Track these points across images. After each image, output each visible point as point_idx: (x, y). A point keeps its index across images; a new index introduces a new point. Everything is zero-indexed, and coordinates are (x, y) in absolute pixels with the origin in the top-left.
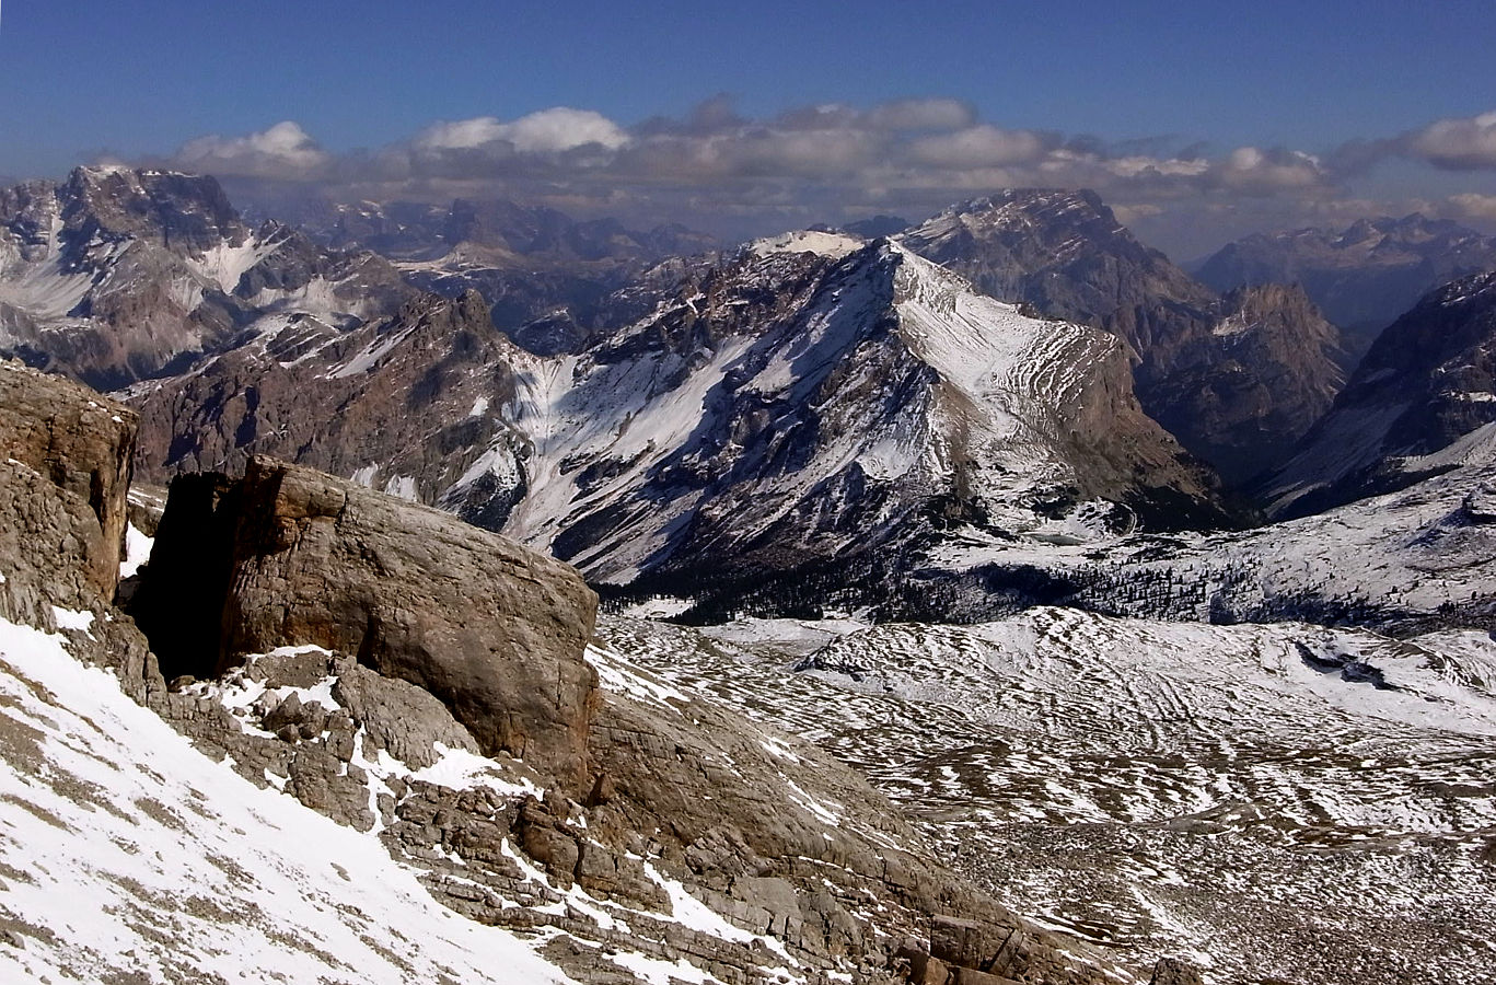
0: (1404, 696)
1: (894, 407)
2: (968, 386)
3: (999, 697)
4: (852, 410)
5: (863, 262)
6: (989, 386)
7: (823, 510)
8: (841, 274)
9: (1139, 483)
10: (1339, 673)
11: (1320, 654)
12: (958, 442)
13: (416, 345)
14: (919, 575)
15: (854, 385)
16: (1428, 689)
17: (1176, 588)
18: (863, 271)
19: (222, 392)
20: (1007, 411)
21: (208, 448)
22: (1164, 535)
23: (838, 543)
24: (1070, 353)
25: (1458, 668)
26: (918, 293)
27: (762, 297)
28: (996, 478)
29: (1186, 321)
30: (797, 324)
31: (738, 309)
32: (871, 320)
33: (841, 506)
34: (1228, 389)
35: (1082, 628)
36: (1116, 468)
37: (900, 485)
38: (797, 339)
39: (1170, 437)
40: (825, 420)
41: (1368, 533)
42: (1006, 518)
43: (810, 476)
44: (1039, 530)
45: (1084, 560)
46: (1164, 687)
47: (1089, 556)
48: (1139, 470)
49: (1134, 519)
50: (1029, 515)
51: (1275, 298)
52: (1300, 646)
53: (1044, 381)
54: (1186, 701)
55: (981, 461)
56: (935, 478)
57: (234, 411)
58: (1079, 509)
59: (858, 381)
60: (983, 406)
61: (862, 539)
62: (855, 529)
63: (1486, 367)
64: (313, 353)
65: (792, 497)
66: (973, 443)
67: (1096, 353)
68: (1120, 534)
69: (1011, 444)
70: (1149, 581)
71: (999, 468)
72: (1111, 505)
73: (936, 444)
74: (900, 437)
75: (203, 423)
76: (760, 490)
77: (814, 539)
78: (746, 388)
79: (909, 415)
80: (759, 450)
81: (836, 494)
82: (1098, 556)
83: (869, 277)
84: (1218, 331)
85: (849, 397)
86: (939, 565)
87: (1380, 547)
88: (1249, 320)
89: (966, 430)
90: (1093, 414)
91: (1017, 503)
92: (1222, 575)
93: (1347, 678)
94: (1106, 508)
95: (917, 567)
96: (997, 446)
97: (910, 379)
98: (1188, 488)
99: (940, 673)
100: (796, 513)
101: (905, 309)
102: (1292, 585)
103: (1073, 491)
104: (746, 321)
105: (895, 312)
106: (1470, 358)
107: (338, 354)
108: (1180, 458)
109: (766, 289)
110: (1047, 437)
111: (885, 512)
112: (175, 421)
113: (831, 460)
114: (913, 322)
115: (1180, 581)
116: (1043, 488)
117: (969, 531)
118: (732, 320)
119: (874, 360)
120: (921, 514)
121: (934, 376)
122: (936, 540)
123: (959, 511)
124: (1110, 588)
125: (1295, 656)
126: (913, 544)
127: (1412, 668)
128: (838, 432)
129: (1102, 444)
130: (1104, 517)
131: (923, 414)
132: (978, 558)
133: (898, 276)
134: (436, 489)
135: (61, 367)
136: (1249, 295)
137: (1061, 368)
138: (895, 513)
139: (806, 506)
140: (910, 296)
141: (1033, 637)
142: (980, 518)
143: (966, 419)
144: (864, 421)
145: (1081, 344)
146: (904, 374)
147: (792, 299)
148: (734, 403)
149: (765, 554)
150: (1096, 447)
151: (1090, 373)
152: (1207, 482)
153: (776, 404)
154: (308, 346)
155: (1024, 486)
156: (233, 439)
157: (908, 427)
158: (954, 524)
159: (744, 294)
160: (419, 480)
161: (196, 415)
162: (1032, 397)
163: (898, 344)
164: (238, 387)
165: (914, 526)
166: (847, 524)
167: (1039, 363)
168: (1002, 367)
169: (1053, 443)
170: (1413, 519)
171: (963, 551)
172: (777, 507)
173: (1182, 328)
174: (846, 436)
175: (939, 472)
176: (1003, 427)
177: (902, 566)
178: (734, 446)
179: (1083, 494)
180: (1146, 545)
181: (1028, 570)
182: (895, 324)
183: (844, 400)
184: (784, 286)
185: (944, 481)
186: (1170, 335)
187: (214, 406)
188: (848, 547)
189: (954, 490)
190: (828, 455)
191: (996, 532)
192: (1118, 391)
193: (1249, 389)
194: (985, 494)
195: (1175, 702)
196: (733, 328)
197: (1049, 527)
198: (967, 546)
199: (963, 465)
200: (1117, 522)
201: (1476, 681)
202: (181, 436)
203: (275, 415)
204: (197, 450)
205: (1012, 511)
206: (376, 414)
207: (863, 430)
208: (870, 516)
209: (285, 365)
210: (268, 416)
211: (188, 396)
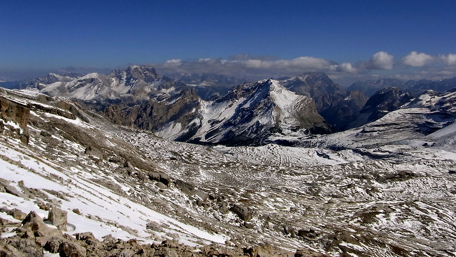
0: (332, 160)
1: (267, 110)
2: (282, 107)
3: (256, 158)
4: (260, 111)
5: (266, 84)
6: (286, 107)
7: (252, 130)
8: (262, 86)
9: (315, 126)
10: (322, 156)
11: (320, 153)
12: (278, 117)
13: (183, 98)
14: (266, 141)
15: (260, 107)
16: (337, 159)
17: (311, 144)
18: (266, 86)
19: (147, 107)
20: (288, 112)
21: (144, 117)
22: (314, 135)
23: (254, 136)
24: (303, 101)
25: (343, 155)
26: (274, 90)
27: (248, 90)
28: (284, 124)
29: (339, 97)
30: (253, 96)
31: (243, 93)
32: (265, 95)
33: (255, 129)
34: (344, 110)
35: (276, 148)
36: (310, 123)
37: (266, 125)
38: (253, 98)
39: (322, 118)
40: (254, 113)
41: (348, 134)
42: (285, 132)
43: (251, 123)
44: (291, 134)
45: (297, 139)
46: (288, 158)
47: (298, 138)
48: (315, 124)
49: (310, 132)
50: (290, 131)
51: (357, 93)
52: (317, 152)
53: (297, 106)
54: (290, 160)
55: (282, 121)
56: (273, 124)
57: (149, 110)
58: (300, 130)
59: (261, 106)
60: (283, 111)
61: (258, 135)
62: (257, 133)
63: (386, 106)
64: (165, 100)
65: (247, 127)
66: (281, 117)
67: (308, 101)
68: (306, 135)
69: (288, 118)
70: (307, 142)
71: (285, 122)
72: (306, 129)
73: (273, 118)
74: (267, 116)
75: (143, 112)
76: (242, 126)
77: (249, 135)
78: (242, 107)
79: (269, 112)
80: (243, 119)
81: (254, 127)
82: (300, 138)
83: (266, 87)
84: (346, 99)
85: (259, 109)
86: (270, 140)
87: (349, 137)
88: (352, 97)
89: (279, 115)
90: (306, 113)
91: (288, 129)
92: (320, 142)
93: (324, 157)
94: (304, 130)
95: (266, 140)
96: (285, 118)
97: (270, 106)
98: (325, 127)
99: (247, 155)
100: (247, 130)
101: (271, 93)
102: (332, 144)
103: (299, 127)
104: (244, 95)
105: (269, 93)
106: (384, 104)
107: (170, 100)
108: (324, 122)
109: (248, 89)
110: (296, 117)
111: (263, 130)
112: (138, 112)
113: (254, 121)
114: (273, 95)
115: (312, 143)
116: (293, 126)
117: (277, 134)
118: (242, 95)
119: (264, 102)
120: (268, 130)
121: (275, 105)
122: (270, 135)
123: (276, 130)
124: (300, 144)
125: (316, 153)
126: (266, 136)
127: (334, 156)
128: (257, 115)
129: (308, 119)
130: (304, 132)
131: (271, 112)
132: (277, 138)
133: (271, 86)
134: (185, 125)
135: (124, 103)
136: (352, 92)
137: (300, 104)
138: (264, 130)
139: (249, 129)
140: (273, 90)
141: (267, 149)
142: (280, 131)
143: (280, 113)
144: (262, 113)
145: (305, 99)
146: (270, 105)
147: (253, 91)
148: (240, 110)
149: (241, 138)
150: (307, 119)
151: (307, 104)
152: (329, 126)
153: (247, 110)
154: (164, 99)
155: (290, 126)
156: (148, 115)
157: (268, 115)
158: (274, 132)
159: (244, 90)
160: (182, 124)
161: (142, 111)
162: (294, 109)
163: (269, 99)
164: (149, 106)
165: (267, 132)
166: (256, 132)
167: (296, 103)
168: (289, 104)
169: (297, 118)
170: (356, 132)
171: (275, 137)
172: (244, 129)
173: (338, 98)
174: (258, 116)
175: (273, 123)
176: (287, 115)
177: (264, 140)
178: (239, 118)
179: (301, 127)
180: (310, 137)
181: (285, 140)
182: (269, 95)
183: (258, 109)
184: (252, 88)
185: (274, 124)
186: (336, 100)
187: (145, 110)
188: (255, 136)
189: (276, 126)
190: (255, 120)
191: (282, 134)
192: (312, 109)
193: (348, 110)
194: (282, 127)
195: (288, 160)
196: (242, 96)
197: (294, 133)
198: (276, 136)
199: (278, 121)
200: (306, 133)
201: (346, 158)
202: (139, 115)
203: (156, 111)
204: (142, 117)
205: (287, 130)
206: (175, 111)
207: (262, 115)
208: (260, 131)
209: (159, 102)
210: (155, 111)
211: (141, 107)
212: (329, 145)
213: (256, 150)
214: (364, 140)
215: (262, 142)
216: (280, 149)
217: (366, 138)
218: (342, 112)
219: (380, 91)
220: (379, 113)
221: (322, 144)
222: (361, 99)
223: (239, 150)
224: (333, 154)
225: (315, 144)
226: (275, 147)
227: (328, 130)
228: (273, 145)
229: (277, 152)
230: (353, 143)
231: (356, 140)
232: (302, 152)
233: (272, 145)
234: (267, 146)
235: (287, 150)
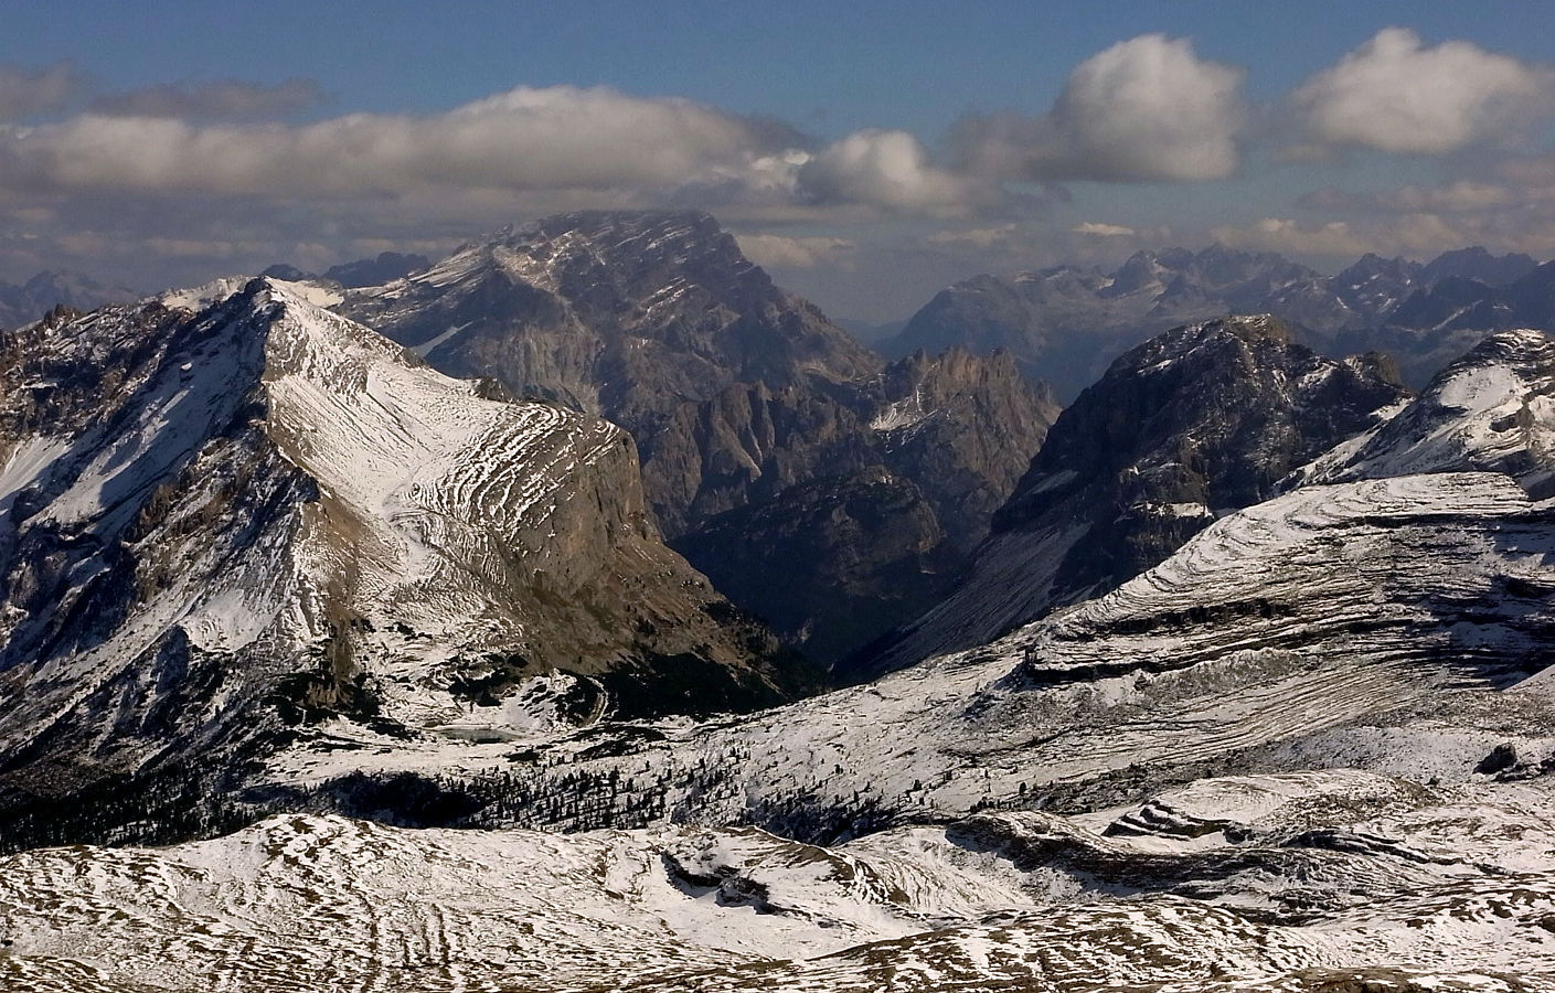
0: (790, 922)
1: (251, 537)
2: (371, 504)
3: (166, 945)
4: (188, 546)
5: (231, 317)
6: (405, 505)
7: (126, 704)
8: (199, 337)
9: (644, 649)
10: (713, 894)
11: (692, 868)
12: (342, 587)
14: (250, 796)
15: (192, 509)
16: (826, 910)
17: (621, 799)
18: (229, 331)
20: (425, 542)
22: (639, 723)
23: (142, 753)
24: (538, 453)
25: (873, 877)
26: (306, 363)
27: (78, 377)
28: (397, 644)
29: (827, 408)
30: (125, 419)
31: (40, 396)
32: (228, 408)
33: (152, 696)
34: (872, 510)
35: (337, 843)
36: (606, 627)
37: (244, 659)
38: (123, 440)
39: (700, 578)
40: (144, 563)
41: (907, 705)
42: (405, 706)
43: (117, 652)
44: (458, 723)
45: (504, 765)
46: (432, 925)
47: (512, 758)
48: (645, 629)
49: (603, 701)
50: (446, 700)
51: (966, 371)
52: (669, 859)
53: (495, 495)
54: (452, 940)
55: (377, 620)
56: (299, 646)
58: (525, 687)
59: (201, 500)
60: (386, 534)
61: (180, 744)
62: (170, 730)
63: (1195, 465)
65: (86, 685)
66: (365, 591)
67: (582, 451)
68: (577, 723)
69: (426, 591)
70: (584, 788)
71: (403, 629)
72: (572, 681)
73: (304, 595)
74: (250, 586)
76: (40, 675)
77: (107, 749)
78: (39, 518)
79: (266, 551)
80: (45, 617)
81: (145, 678)
82: (529, 756)
83: (236, 340)
84: (880, 424)
85: (185, 528)
86: (282, 779)
87: (917, 725)
88: (926, 406)
89: (354, 571)
90: (572, 546)
91: (427, 682)
92: (691, 777)
93: (725, 900)
94: (561, 684)
95: (249, 783)
96: (403, 594)
97: (277, 496)
98: (722, 655)
99: (94, 915)
100: (84, 710)
101: (280, 390)
102: (785, 785)
103: (517, 661)
104: (53, 413)
105: (265, 392)
106: (1174, 451)
108: (715, 611)
109: (85, 363)
110: (486, 580)
111: (219, 701)
113: (145, 628)
114: (294, 408)
115: (630, 787)
116: (470, 657)
117: (341, 727)
118: (30, 413)
119: (225, 467)
120: (267, 702)
121: (311, 488)
122: (283, 741)
123: (332, 696)
124: (526, 802)
125: (659, 872)
126: (249, 749)
127: (809, 880)
128: (164, 582)
129: (586, 592)
130: (558, 700)
131: (286, 548)
132: (341, 764)
133: (274, 335)
136: (926, 368)
137: (522, 476)
138: (231, 704)
139: (99, 702)
140: (294, 368)
141: (258, 858)
142: (364, 705)
143: (356, 554)
144: (205, 563)
145: (559, 436)
146: (270, 489)
147: (126, 377)
148: (18, 542)
149: (30, 778)
150: (578, 595)
151: (570, 482)
152: (755, 645)
153: (81, 540)
155: (440, 655)
157: (263, 572)
158: (317, 715)
159: (52, 370)
162: (473, 520)
163: (260, 444)
165: (254, 722)
166: (160, 723)
167: (489, 468)
168: (429, 477)
169: (497, 590)
170: (968, 683)
171: (321, 757)
172: (62, 702)
173: (821, 421)
174: (177, 588)
175: (305, 636)
176: (415, 565)
177: (229, 783)
178: (12, 611)
179: (534, 666)
180: (607, 737)
181: (408, 780)
182: (262, 411)
183: (176, 531)
184: (114, 357)
185: (312, 652)
186: (801, 430)
188: (157, 759)
189: (326, 665)
190: (147, 619)
191: (384, 727)
192: (620, 510)
193: (904, 511)
194: (378, 668)
195: (436, 943)
196: (33, 425)
197: (476, 717)
198: (329, 748)
199: (344, 624)
200: (575, 706)
201: (898, 895)
205: (420, 696)
207: (203, 577)
208: (195, 710)
212: (761, 793)
213: (163, 871)
214: (1034, 743)
215: (215, 807)
216: (368, 855)
217: (1044, 727)
218: (852, 526)
219: (1142, 351)
220: (1140, 522)
221: (703, 789)
222: (1002, 417)
223: (20, 884)
224: (795, 869)
225: (648, 799)
226: (324, 842)
227: (753, 680)
228: (309, 820)
229: (340, 880)
230: (949, 776)
231: (971, 746)
232: (550, 862)
233: (300, 827)
234: (256, 836)
235: (429, 858)
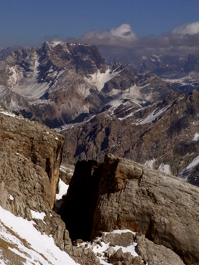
13: (171, 112)
19: (96, 129)
21: (90, 150)
57: (100, 136)
64: (131, 115)
75: (89, 141)
107: (141, 115)
112: (78, 140)
134: (178, 169)
135: (37, 118)
154: (129, 112)
156: (100, 147)
160: (171, 166)
161: (86, 138)
164: (102, 127)
187: (93, 134)
202: (80, 146)
203: (116, 138)
204: (86, 151)
206: (155, 139)
209: (120, 119)
210: (113, 139)
211: (83, 130)
